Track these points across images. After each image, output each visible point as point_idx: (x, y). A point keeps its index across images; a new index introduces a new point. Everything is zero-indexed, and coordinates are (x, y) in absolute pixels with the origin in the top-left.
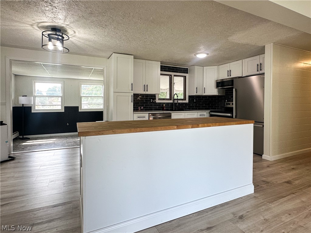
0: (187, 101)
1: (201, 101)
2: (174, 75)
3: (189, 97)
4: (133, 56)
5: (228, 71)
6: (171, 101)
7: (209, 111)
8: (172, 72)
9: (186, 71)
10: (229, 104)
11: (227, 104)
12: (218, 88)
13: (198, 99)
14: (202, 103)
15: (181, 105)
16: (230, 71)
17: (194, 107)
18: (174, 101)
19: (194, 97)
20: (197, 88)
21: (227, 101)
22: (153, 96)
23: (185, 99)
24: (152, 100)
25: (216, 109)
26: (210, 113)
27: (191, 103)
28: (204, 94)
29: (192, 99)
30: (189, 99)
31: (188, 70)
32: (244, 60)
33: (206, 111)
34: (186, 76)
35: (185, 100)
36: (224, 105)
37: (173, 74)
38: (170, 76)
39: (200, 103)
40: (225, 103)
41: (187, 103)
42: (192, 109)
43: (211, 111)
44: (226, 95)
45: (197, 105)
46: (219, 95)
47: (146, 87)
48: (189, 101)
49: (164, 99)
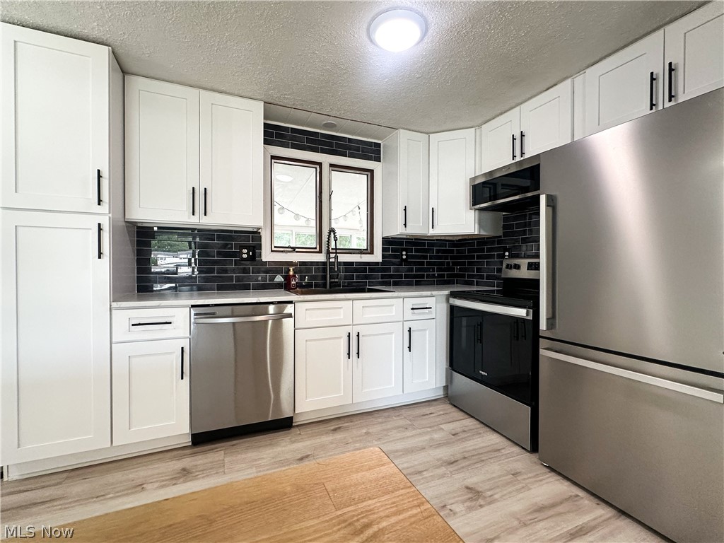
0: (377, 257)
1: (425, 257)
2: (331, 165)
3: (387, 242)
4: (105, 50)
5: (514, 139)
6: (321, 258)
7: (447, 292)
9: (372, 151)
10: (517, 267)
11: (509, 267)
12: (478, 206)
13: (416, 251)
14: (428, 263)
15: (356, 270)
16: (522, 135)
17: (400, 276)
18: (328, 257)
19: (401, 244)
20: (405, 210)
21: (511, 256)
22: (251, 239)
23: (370, 250)
24: (245, 251)
25: (471, 284)
26: (448, 301)
27: (394, 264)
28: (432, 232)
29: (393, 250)
30: (384, 250)
31: (380, 151)
32: (579, 80)
33: (434, 293)
34: (373, 170)
35: (372, 252)
36: (500, 270)
37: (326, 159)
38: (318, 169)
39: (422, 264)
40: (502, 263)
41: (377, 263)
42: (396, 284)
43: (454, 295)
44: (505, 234)
45: (412, 270)
46: (483, 233)
47: (201, 199)
48: (383, 257)
49: (294, 249)
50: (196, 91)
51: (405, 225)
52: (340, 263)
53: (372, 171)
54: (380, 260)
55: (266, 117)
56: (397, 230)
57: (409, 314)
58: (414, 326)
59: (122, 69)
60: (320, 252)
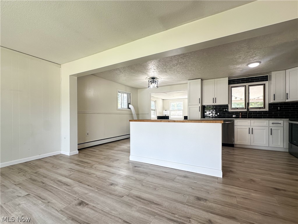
0: (267, 109)
1: (290, 109)
2: (249, 86)
3: (270, 105)
6: (246, 110)
7: (288, 119)
8: (246, 82)
15: (258, 113)
17: (277, 115)
18: (248, 110)
19: (278, 105)
20: (274, 95)
22: (226, 106)
24: (225, 109)
27: (274, 111)
28: (287, 101)
29: (273, 107)
30: (269, 107)
31: (268, 78)
33: (282, 119)
35: (265, 108)
37: (247, 84)
38: (245, 87)
43: (290, 120)
45: (282, 113)
47: (215, 100)
48: (269, 109)
49: (237, 108)
50: (214, 80)
51: (274, 100)
52: (250, 112)
53: (265, 84)
54: (268, 110)
55: (228, 79)
56: (272, 101)
57: (271, 125)
58: (273, 128)
59: (202, 80)
60: (246, 109)
